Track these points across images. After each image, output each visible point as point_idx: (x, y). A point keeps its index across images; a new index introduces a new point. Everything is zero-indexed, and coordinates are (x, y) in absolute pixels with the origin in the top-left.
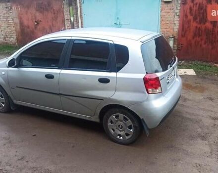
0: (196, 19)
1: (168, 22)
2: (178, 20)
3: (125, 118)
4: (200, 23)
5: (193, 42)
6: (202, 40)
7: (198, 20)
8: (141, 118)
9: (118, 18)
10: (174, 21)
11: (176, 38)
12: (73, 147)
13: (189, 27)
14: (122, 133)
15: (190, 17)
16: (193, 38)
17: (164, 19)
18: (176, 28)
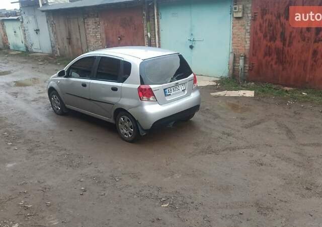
0: (266, 36)
1: (240, 39)
2: (249, 37)
3: (128, 120)
4: (270, 41)
5: (264, 61)
6: (272, 59)
7: (268, 38)
8: (136, 119)
9: (192, 34)
10: (245, 38)
11: (248, 56)
12: (92, 140)
13: (259, 45)
14: (127, 132)
15: (260, 35)
16: (264, 57)
17: (236, 36)
18: (248, 45)
